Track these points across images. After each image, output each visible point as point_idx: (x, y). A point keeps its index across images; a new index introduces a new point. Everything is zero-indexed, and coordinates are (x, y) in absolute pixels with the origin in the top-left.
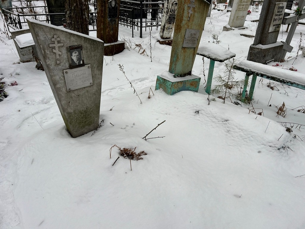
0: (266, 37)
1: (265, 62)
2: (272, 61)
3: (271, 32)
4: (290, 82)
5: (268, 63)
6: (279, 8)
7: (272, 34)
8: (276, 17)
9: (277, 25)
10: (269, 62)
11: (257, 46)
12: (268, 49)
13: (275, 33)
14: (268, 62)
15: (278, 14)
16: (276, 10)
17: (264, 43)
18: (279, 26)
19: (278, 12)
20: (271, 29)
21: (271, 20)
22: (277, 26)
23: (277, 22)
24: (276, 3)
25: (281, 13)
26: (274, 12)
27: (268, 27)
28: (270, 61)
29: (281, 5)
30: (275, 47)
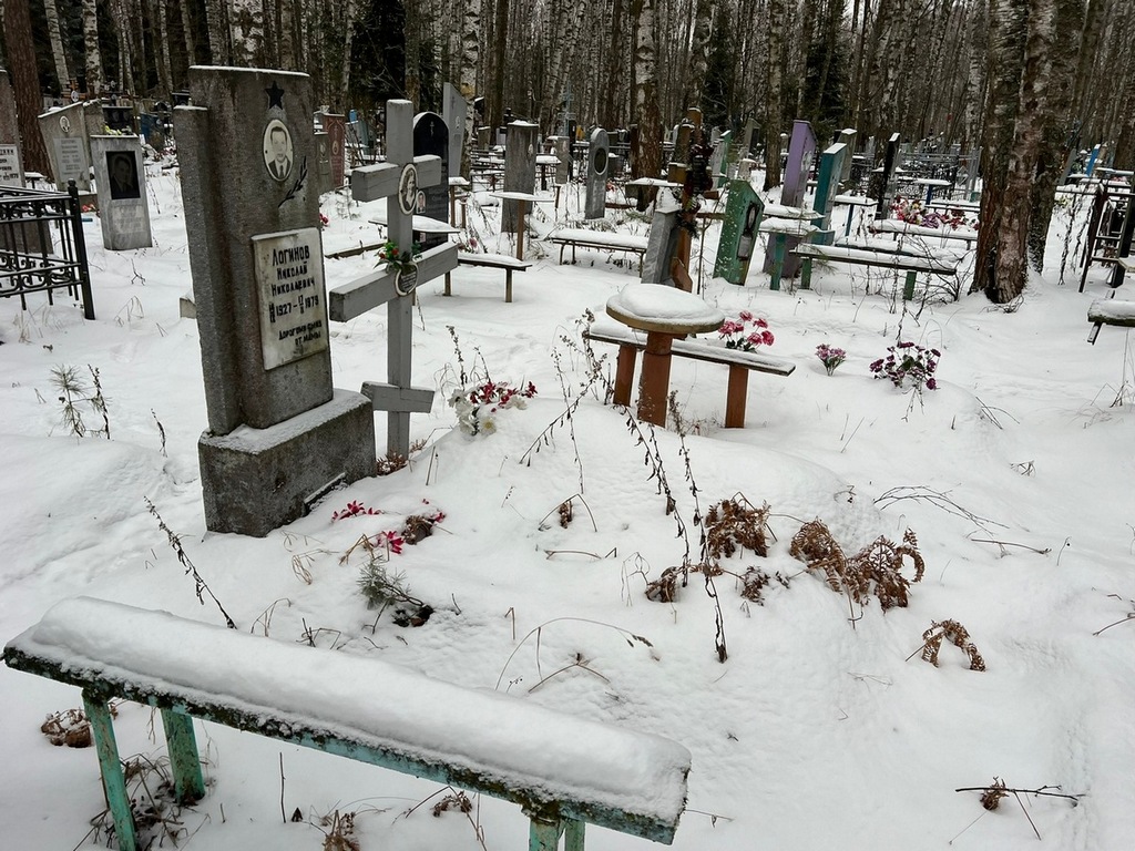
0: (259, 394)
1: (299, 504)
2: (338, 483)
3: (280, 367)
4: (306, 730)
5: (313, 501)
6: (280, 256)
7: (291, 371)
8: (280, 300)
9: (299, 330)
10: (319, 496)
11: (227, 438)
12: (290, 446)
13: (307, 362)
14: (313, 496)
15: (285, 281)
16: (267, 270)
17: (261, 418)
18: (317, 330)
19: (283, 274)
20: (275, 353)
21: (258, 314)
22: (302, 335)
23: (297, 319)
24: (255, 238)
25: (302, 277)
26: (260, 277)
27: (251, 345)
28: (323, 489)
29: (287, 244)
30: (326, 426)
